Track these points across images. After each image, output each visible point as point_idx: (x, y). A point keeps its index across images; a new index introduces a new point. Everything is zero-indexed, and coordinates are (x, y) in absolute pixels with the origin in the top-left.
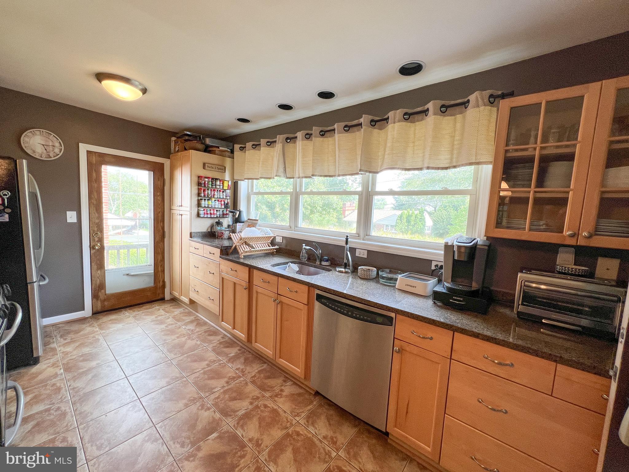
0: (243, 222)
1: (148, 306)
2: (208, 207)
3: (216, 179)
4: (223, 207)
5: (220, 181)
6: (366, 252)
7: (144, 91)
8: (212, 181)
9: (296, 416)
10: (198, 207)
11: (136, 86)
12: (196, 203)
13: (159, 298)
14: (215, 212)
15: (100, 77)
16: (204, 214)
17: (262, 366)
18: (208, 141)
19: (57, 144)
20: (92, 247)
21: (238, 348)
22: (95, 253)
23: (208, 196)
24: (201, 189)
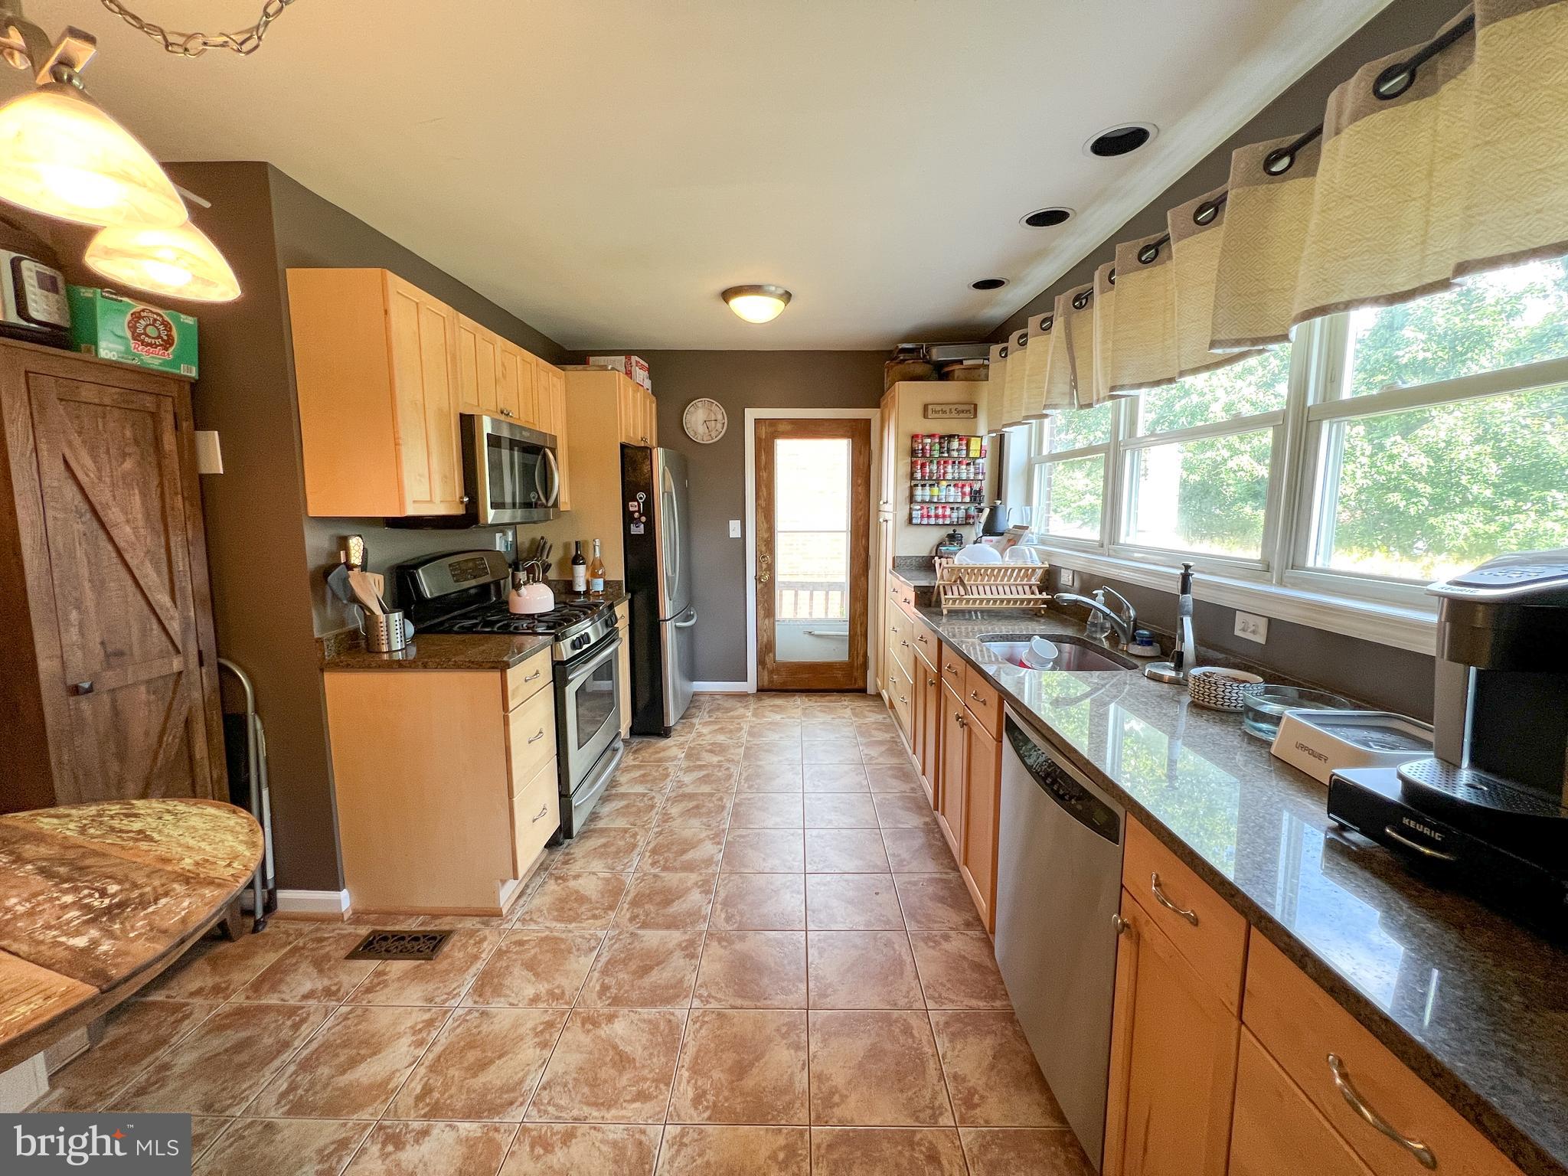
0: (1002, 534)
1: (834, 697)
2: (931, 502)
3: (951, 437)
4: (967, 499)
5: (960, 440)
6: (1262, 626)
7: (787, 296)
8: (940, 443)
9: (932, 998)
10: (911, 503)
11: (770, 294)
12: (907, 493)
13: (856, 687)
14: (948, 512)
15: (727, 295)
16: (922, 517)
17: (946, 873)
18: (938, 354)
19: (720, 417)
20: (758, 579)
21: (927, 819)
22: (761, 589)
23: (930, 479)
24: (916, 462)
